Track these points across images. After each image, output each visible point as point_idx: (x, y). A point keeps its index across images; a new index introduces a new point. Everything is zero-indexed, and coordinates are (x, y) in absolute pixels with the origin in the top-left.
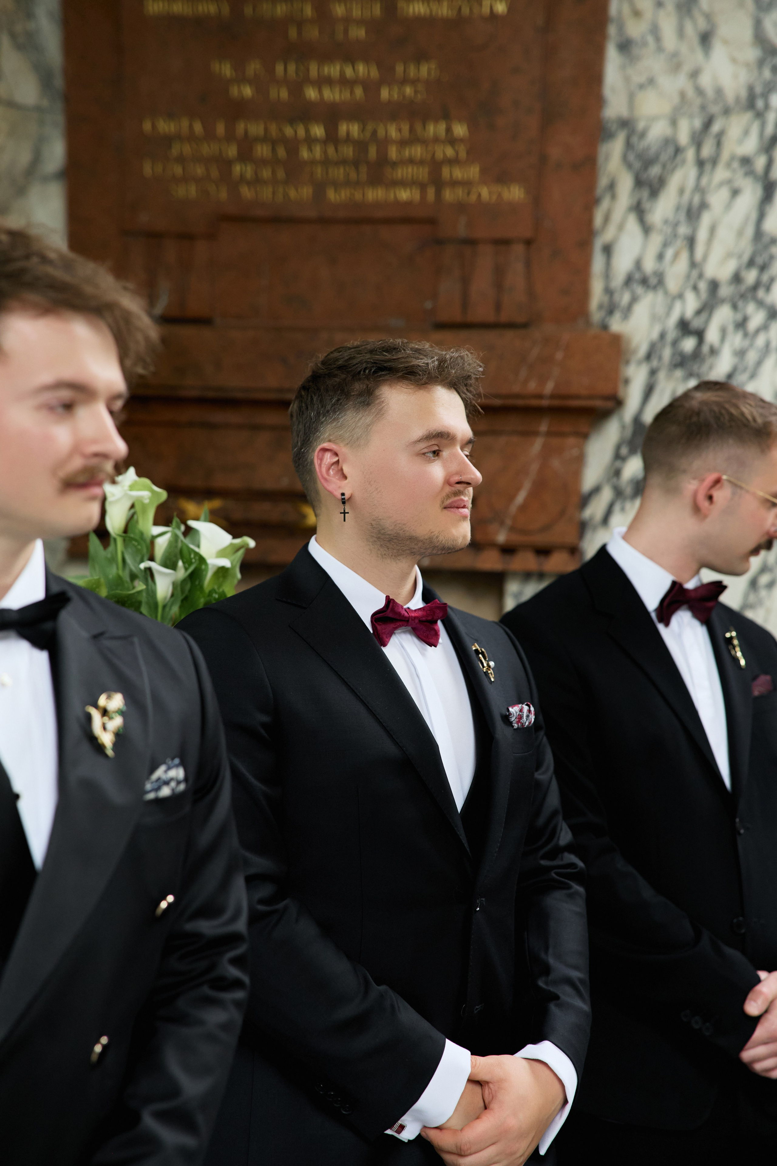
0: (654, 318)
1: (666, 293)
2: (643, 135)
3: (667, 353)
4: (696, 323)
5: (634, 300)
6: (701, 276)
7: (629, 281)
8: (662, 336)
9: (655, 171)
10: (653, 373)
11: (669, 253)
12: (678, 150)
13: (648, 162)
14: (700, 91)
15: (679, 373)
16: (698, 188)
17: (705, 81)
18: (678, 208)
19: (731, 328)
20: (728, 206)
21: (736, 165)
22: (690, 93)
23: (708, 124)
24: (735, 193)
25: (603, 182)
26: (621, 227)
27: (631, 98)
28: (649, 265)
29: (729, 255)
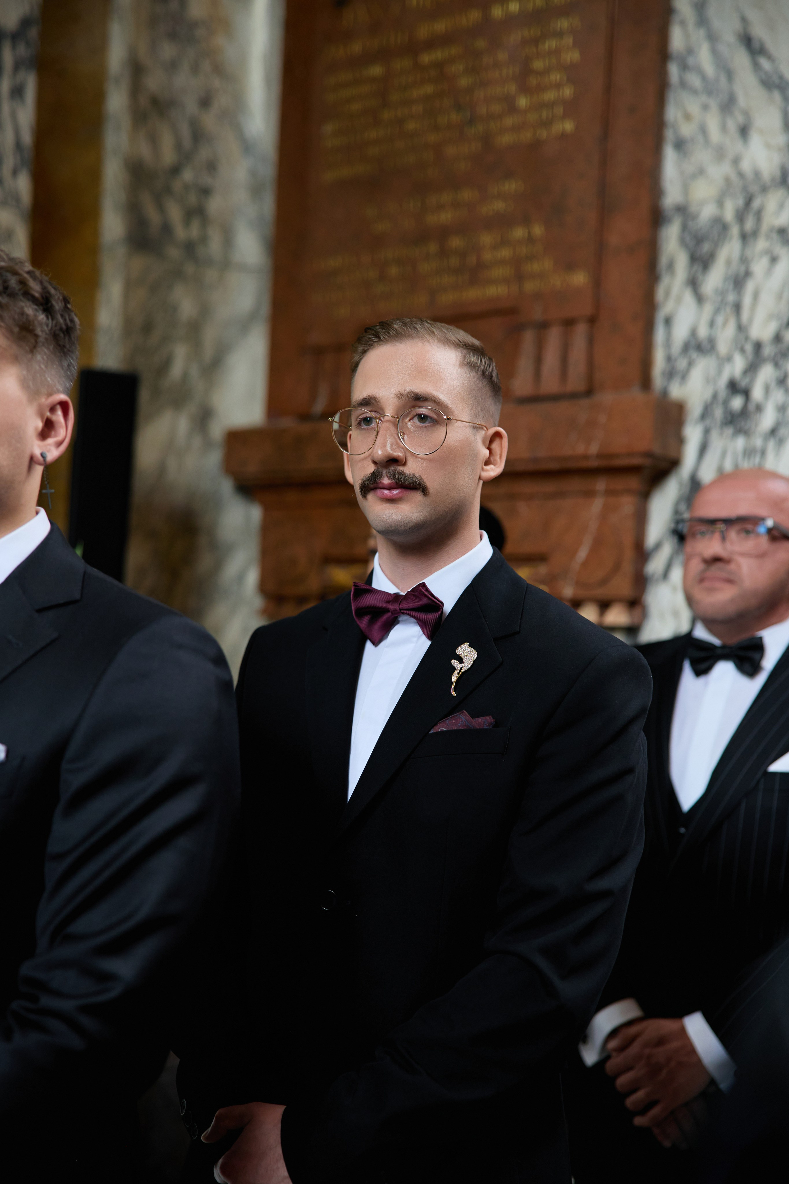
0: (708, 380)
1: (718, 357)
2: (695, 217)
3: (718, 413)
4: (743, 383)
5: (690, 364)
6: (747, 338)
7: (686, 348)
8: (715, 396)
9: (706, 247)
10: (707, 432)
11: (720, 320)
12: (725, 227)
13: (699, 239)
14: (741, 175)
15: (729, 431)
16: (744, 260)
17: (746, 166)
18: (726, 279)
19: (773, 384)
20: (769, 272)
21: (775, 236)
22: (734, 177)
23: (749, 202)
24: (774, 260)
25: (663, 261)
26: (679, 300)
27: (686, 189)
28: (703, 332)
29: (771, 317)
